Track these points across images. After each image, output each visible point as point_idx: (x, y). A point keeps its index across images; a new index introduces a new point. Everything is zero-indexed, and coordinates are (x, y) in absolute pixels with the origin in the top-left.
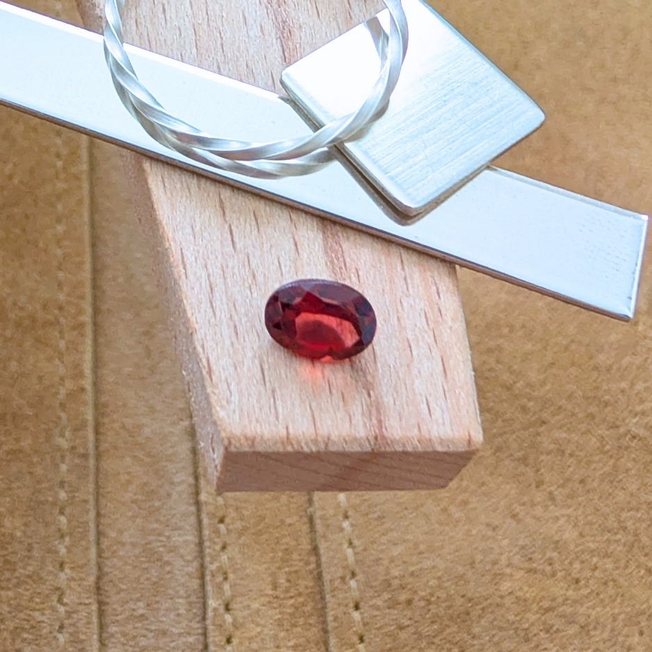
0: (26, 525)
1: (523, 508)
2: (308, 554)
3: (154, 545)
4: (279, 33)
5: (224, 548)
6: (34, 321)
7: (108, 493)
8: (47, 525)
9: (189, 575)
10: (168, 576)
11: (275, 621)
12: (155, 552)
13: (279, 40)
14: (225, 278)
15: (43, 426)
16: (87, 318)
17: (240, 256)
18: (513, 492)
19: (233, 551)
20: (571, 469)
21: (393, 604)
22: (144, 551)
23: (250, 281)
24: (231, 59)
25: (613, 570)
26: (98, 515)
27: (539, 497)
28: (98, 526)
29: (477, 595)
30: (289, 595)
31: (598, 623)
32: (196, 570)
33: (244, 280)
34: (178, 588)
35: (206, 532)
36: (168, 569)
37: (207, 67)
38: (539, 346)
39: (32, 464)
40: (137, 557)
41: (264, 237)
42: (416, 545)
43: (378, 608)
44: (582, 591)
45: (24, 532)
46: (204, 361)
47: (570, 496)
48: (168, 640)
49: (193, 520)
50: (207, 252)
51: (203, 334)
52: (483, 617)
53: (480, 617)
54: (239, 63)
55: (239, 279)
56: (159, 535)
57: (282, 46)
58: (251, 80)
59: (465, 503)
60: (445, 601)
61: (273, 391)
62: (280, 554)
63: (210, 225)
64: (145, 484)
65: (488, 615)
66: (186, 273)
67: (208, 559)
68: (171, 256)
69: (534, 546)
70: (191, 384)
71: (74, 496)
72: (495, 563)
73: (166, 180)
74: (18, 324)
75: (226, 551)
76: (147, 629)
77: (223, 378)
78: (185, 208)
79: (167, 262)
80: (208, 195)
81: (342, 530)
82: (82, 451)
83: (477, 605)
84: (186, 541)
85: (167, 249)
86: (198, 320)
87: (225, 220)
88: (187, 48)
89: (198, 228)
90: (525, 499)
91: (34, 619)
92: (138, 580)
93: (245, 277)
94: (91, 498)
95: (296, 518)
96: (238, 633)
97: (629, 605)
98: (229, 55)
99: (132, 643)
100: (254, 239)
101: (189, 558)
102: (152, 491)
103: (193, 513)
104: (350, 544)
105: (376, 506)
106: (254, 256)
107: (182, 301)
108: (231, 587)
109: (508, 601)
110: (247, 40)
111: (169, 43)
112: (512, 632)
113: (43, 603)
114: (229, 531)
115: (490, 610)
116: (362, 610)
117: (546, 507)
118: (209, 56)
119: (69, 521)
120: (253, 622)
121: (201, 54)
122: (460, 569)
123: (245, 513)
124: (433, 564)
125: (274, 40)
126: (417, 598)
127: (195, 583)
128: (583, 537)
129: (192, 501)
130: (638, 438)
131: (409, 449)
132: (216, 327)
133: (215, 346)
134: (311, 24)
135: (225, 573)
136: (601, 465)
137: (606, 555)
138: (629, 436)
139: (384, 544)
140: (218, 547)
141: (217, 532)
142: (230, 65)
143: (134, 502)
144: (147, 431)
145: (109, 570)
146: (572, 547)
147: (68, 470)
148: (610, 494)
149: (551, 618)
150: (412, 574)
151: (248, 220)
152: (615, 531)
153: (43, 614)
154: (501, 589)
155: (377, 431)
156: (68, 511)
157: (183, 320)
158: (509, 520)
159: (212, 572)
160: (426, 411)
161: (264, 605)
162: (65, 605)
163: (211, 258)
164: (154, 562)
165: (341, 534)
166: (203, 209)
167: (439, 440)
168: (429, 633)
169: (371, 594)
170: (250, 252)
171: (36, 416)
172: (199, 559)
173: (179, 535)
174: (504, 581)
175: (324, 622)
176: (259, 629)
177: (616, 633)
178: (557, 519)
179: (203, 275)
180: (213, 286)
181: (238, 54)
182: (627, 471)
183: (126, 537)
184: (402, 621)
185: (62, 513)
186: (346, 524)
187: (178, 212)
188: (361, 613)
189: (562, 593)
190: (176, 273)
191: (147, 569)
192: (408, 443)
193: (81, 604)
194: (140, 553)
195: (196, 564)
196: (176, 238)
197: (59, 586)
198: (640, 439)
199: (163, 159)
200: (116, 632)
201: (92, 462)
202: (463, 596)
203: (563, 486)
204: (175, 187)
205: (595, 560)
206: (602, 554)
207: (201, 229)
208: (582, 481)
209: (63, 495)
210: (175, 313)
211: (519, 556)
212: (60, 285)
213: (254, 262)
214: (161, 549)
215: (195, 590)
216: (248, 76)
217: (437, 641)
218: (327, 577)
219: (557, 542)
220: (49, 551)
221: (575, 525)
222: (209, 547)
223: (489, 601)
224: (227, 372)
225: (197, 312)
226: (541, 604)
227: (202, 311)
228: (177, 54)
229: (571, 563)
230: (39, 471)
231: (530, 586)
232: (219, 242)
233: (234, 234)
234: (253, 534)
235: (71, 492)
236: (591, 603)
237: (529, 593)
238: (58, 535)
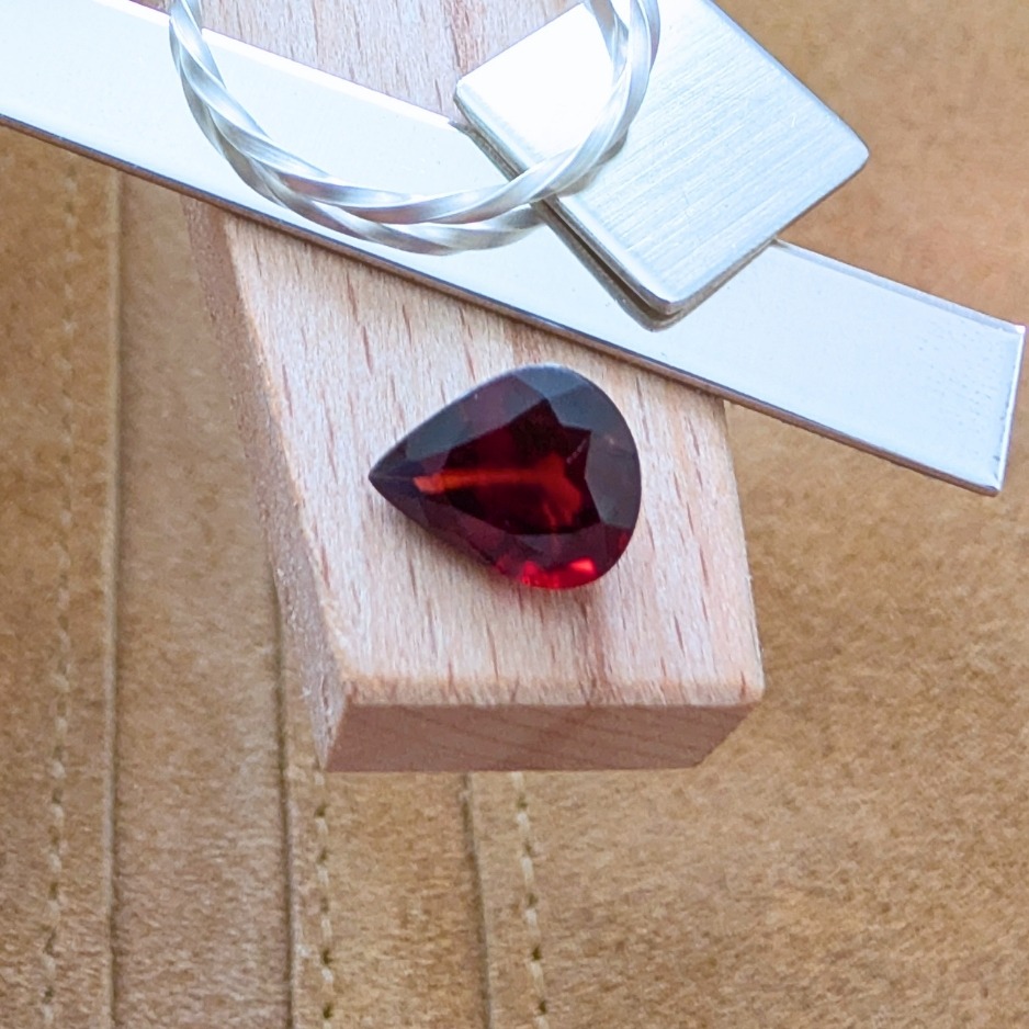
1: (803, 788)
2: (459, 866)
3: (205, 853)
4: (450, 19)
5: (323, 857)
7: (136, 766)
8: (30, 819)
9: (265, 903)
10: (229, 906)
12: (210, 865)
13: (449, 31)
14: (354, 417)
15: (28, 655)
17: (379, 379)
18: (787, 763)
19: (338, 863)
20: (878, 726)
21: (594, 949)
22: (190, 864)
23: (394, 422)
24: (372, 59)
25: (941, 889)
26: (117, 803)
27: (829, 772)
28: (115, 822)
29: (728, 931)
30: (426, 935)
31: (917, 977)
32: (277, 894)
33: (385, 419)
34: (246, 926)
35: (295, 832)
36: (231, 892)
37: (332, 69)
39: (8, 719)
40: (180, 873)
41: (419, 350)
42: (633, 851)
43: (571, 956)
44: (892, 926)
46: (317, 553)
47: (875, 771)
48: (227, 1013)
49: (273, 811)
50: (326, 373)
51: (316, 510)
52: (737, 969)
53: (733, 968)
54: (384, 66)
55: (376, 418)
56: (217, 836)
57: (454, 40)
58: (404, 93)
59: (712, 782)
60: (680, 941)
61: (429, 604)
62: (415, 867)
63: (331, 328)
64: (197, 751)
65: (747, 966)
66: (290, 407)
67: (296, 877)
68: (266, 378)
69: (819, 851)
70: (291, 591)
71: (78, 773)
72: (758, 879)
73: (261, 253)
75: (326, 863)
76: (191, 995)
77: (347, 581)
78: (291, 299)
79: (259, 387)
80: (330, 279)
81: (515, 826)
82: (92, 696)
83: (728, 948)
84: (260, 848)
85: (260, 367)
86: (308, 485)
87: (356, 319)
88: (302, 37)
89: (312, 333)
90: (807, 775)
91: (4, 980)
92: (179, 912)
93: (387, 415)
94: (106, 774)
95: (440, 807)
96: (343, 1001)
97: (965, 947)
98: (369, 51)
99: (167, 1019)
100: (402, 352)
101: (265, 875)
102: (207, 764)
103: (273, 799)
104: (528, 849)
105: (571, 788)
106: (402, 382)
107: (282, 452)
108: (332, 922)
109: (777, 942)
110: (398, 30)
111: (272, 29)
112: (782, 993)
113: (21, 953)
114: (332, 829)
115: (749, 957)
116: (545, 960)
117: (839, 788)
118: (336, 53)
119: (69, 814)
120: (366, 980)
121: (324, 49)
122: (703, 891)
123: (360, 799)
124: (659, 882)
125: (442, 30)
126: (632, 939)
127: (275, 917)
128: (897, 836)
129: (271, 780)
130: (981, 677)
131: (647, 701)
132: (338, 497)
133: (335, 528)
134: (501, 7)
135: (324, 900)
136: (925, 719)
137: (933, 866)
138: (969, 673)
139: (582, 849)
140: (313, 857)
141: (312, 830)
142: (370, 67)
143: (176, 781)
144: (202, 663)
145: (132, 895)
147: (70, 730)
148: (939, 767)
149: (844, 969)
150: (626, 899)
151: (394, 321)
152: (946, 826)
153: (19, 972)
154: (766, 922)
155: (595, 671)
156: (64, 798)
157: (282, 485)
158: (780, 809)
159: (302, 897)
160: (675, 639)
161: (386, 953)
162: (56, 956)
163: (331, 382)
164: (206, 882)
165: (513, 834)
166: (320, 303)
167: (695, 687)
168: (651, 996)
169: (559, 933)
170: (395, 374)
172: (281, 877)
173: (251, 837)
174: (771, 909)
175: (484, 980)
176: (376, 993)
177: (944, 993)
178: (855, 809)
179: (319, 410)
180: (335, 429)
181: (384, 51)
182: (966, 728)
183: (162, 841)
184: (608, 977)
185: (56, 800)
186: (521, 817)
187: (280, 306)
188: (542, 965)
189: (862, 927)
190: (274, 406)
191: (194, 893)
192: (645, 692)
193: (82, 953)
194: (184, 866)
195: (276, 886)
196: (276, 347)
197: (47, 923)
198: (986, 679)
199: (256, 217)
200: (141, 1001)
201: (109, 714)
202: (706, 935)
203: (865, 754)
204: (276, 264)
205: (913, 873)
206: (924, 865)
207: (317, 335)
208: (895, 746)
209: (59, 770)
210: (268, 472)
211: (792, 870)
212: (66, 420)
213: (401, 390)
214: (219, 860)
215: (274, 929)
216: (398, 87)
217: (663, 1009)
218: (488, 905)
219: (856, 844)
220: (34, 865)
221: (885, 817)
222: (298, 856)
223: (747, 943)
224: (353, 573)
225: (306, 471)
226: (829, 946)
227: (316, 469)
228: (285, 48)
229: (876, 880)
230: (20, 731)
231: (813, 917)
232: (346, 358)
233: (371, 343)
234: (370, 835)
235: (73, 764)
236: (907, 944)
237: (811, 929)
238: (49, 838)
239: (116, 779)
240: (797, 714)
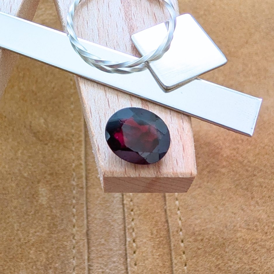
0: (61, 212)
1: (246, 206)
2: (164, 223)
3: (107, 219)
6: (63, 140)
8: (68, 212)
9: (120, 229)
10: (113, 230)
11: (152, 246)
12: (108, 222)
15: (66, 177)
16: (83, 138)
18: (242, 201)
19: (136, 221)
20: (265, 192)
21: (196, 240)
22: (104, 221)
26: (87, 209)
27: (253, 203)
28: (87, 212)
29: (228, 237)
30: (157, 237)
32: (123, 228)
34: (116, 234)
35: (126, 214)
36: (113, 227)
38: (253, 147)
39: (63, 191)
40: (101, 223)
42: (205, 219)
43: (190, 242)
44: (268, 237)
45: (60, 214)
47: (264, 202)
48: (113, 252)
49: (121, 210)
53: (229, 245)
56: (110, 215)
59: (224, 205)
60: (216, 239)
62: (154, 222)
64: (104, 198)
65: (232, 245)
67: (127, 224)
69: (250, 220)
71: (78, 202)
72: (235, 226)
74: (57, 141)
75: (134, 221)
76: (105, 248)
81: (177, 214)
82: (81, 186)
83: (228, 241)
84: (119, 218)
90: (247, 203)
91: (64, 244)
92: (101, 231)
94: (85, 203)
95: (160, 210)
96: (138, 250)
99: (100, 253)
101: (120, 223)
102: (107, 200)
103: (121, 208)
104: (180, 219)
105: (190, 205)
108: (135, 234)
109: (239, 240)
112: (241, 251)
113: (67, 239)
114: (134, 214)
115: (233, 243)
116: (184, 243)
117: (255, 206)
119: (77, 211)
120: (143, 246)
122: (221, 228)
123: (141, 208)
124: (211, 226)
126: (205, 239)
127: (122, 232)
128: (269, 217)
129: (121, 203)
135: (133, 229)
139: (193, 219)
140: (131, 220)
141: (130, 214)
143: (100, 204)
145: (91, 228)
146: (265, 221)
150: (203, 230)
153: (67, 243)
154: (237, 235)
156: (75, 207)
158: (241, 211)
159: (128, 228)
161: (148, 240)
162: (75, 240)
164: (107, 225)
165: (177, 216)
168: (209, 251)
169: (187, 237)
171: (64, 173)
172: (123, 224)
173: (117, 216)
174: (238, 233)
175: (170, 247)
176: (146, 249)
178: (259, 211)
183: (97, 216)
184: (199, 247)
185: (74, 207)
186: (179, 212)
188: (184, 244)
189: (260, 237)
191: (105, 227)
193: (81, 239)
195: (122, 226)
197: (73, 233)
200: (94, 249)
202: (222, 238)
203: (261, 199)
208: (269, 197)
209: (74, 201)
211: (244, 224)
212: (72, 127)
215: (122, 235)
217: (212, 253)
218: (171, 231)
219: (259, 219)
220: (69, 221)
221: (266, 213)
222: (127, 220)
223: (232, 240)
226: (252, 241)
229: (264, 227)
230: (65, 193)
231: (248, 235)
234: (144, 215)
235: (77, 200)
236: (272, 241)
237: (248, 237)
238: (73, 215)
239: (87, 203)
240: (245, 190)
